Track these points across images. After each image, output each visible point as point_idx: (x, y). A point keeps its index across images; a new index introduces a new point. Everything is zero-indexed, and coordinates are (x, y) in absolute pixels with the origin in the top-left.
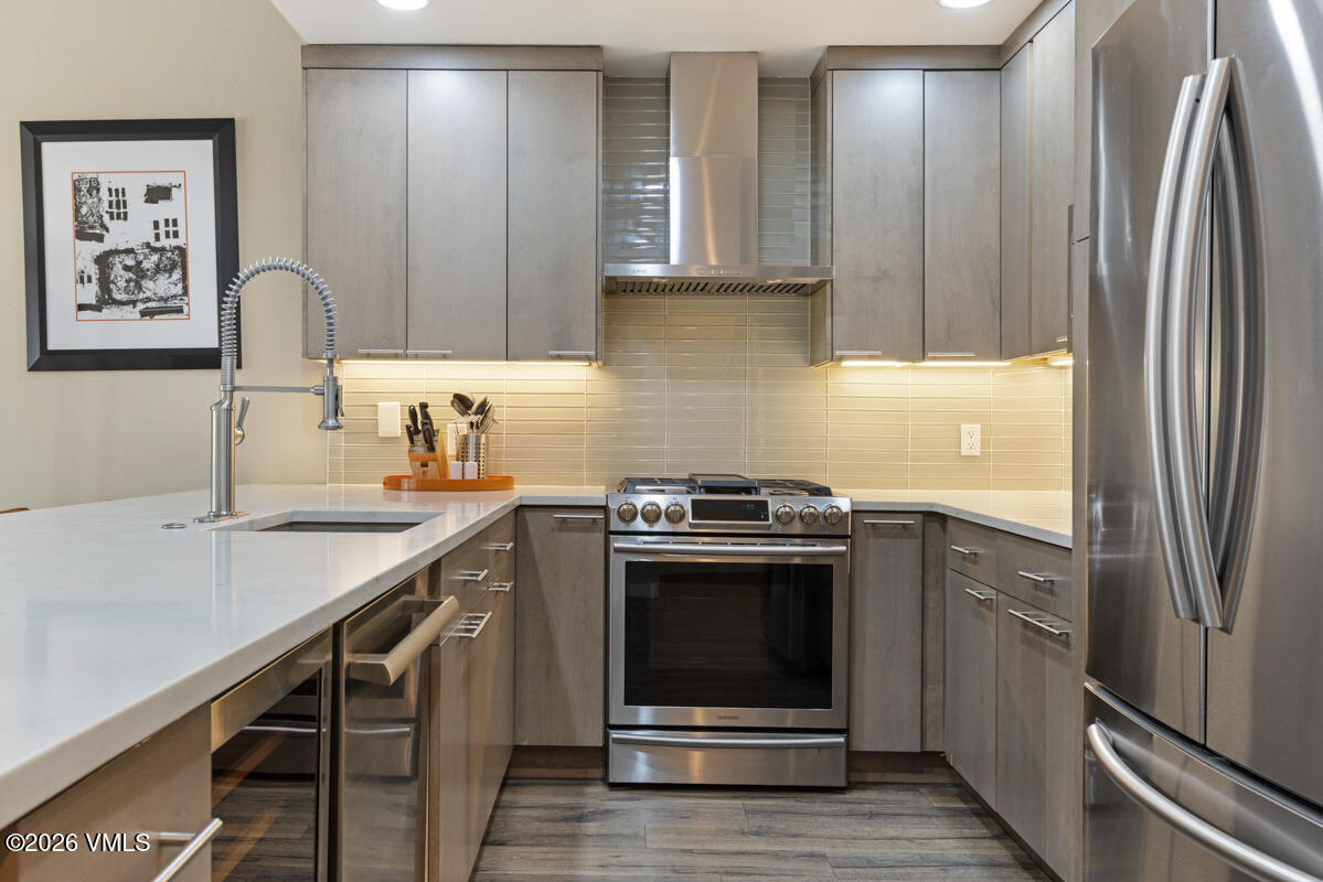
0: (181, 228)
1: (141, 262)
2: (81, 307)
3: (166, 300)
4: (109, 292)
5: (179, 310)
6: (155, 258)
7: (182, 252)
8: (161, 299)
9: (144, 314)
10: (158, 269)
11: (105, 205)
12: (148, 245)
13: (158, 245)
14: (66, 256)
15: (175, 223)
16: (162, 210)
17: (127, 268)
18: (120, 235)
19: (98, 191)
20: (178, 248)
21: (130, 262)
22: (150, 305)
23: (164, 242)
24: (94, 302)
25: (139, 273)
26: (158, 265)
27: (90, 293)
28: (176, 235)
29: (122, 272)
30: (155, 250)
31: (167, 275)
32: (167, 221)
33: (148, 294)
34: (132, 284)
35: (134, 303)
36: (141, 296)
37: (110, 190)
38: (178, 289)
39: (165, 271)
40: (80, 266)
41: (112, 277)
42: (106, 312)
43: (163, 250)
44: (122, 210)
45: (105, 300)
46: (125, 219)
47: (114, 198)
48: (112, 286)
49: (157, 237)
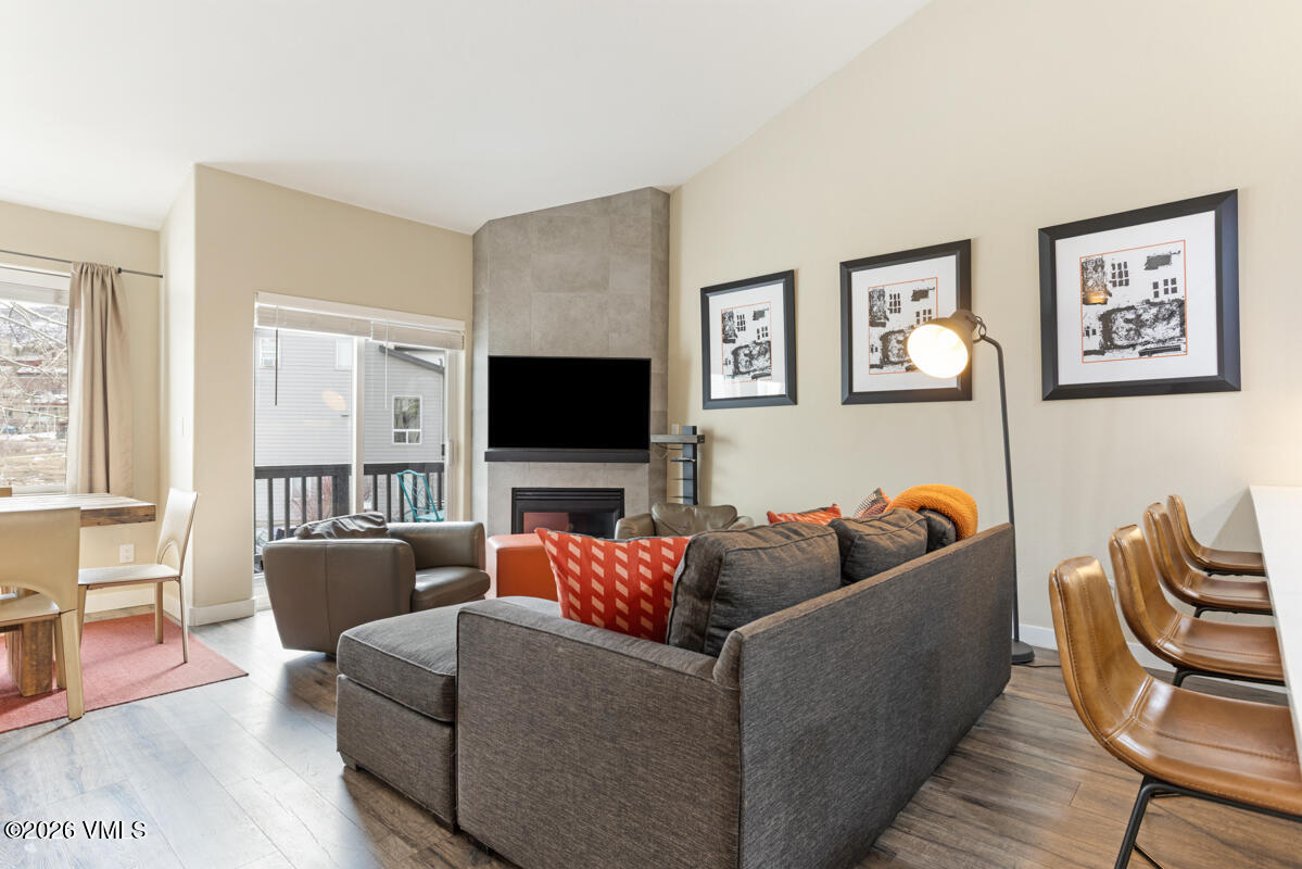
0: (1179, 285)
1: (1140, 316)
2: (1087, 353)
3: (1164, 341)
4: (1111, 340)
5: (1178, 348)
6: (1154, 310)
7: (1181, 304)
8: (1159, 341)
9: (1142, 354)
10: (1156, 319)
11: (1109, 277)
12: (1148, 302)
13: (1157, 300)
14: (1074, 317)
15: (1174, 281)
16: (1162, 273)
17: (1127, 321)
18: (1120, 297)
19: (1103, 267)
20: (1176, 300)
21: (1130, 315)
22: (1148, 346)
23: (1163, 297)
24: (1097, 348)
25: (1139, 323)
26: (1156, 316)
27: (1095, 342)
28: (1174, 290)
29: (1123, 324)
30: (1154, 304)
31: (1165, 323)
32: (1166, 282)
33: (1147, 338)
34: (1132, 332)
35: (1133, 346)
36: (1141, 340)
37: (1113, 266)
38: (1177, 332)
39: (1164, 320)
40: (1086, 324)
41: (1114, 329)
42: (1108, 355)
43: (1162, 304)
44: (1124, 278)
45: (1108, 345)
46: (1127, 284)
47: (1117, 271)
48: (1114, 336)
49: (1156, 295)
